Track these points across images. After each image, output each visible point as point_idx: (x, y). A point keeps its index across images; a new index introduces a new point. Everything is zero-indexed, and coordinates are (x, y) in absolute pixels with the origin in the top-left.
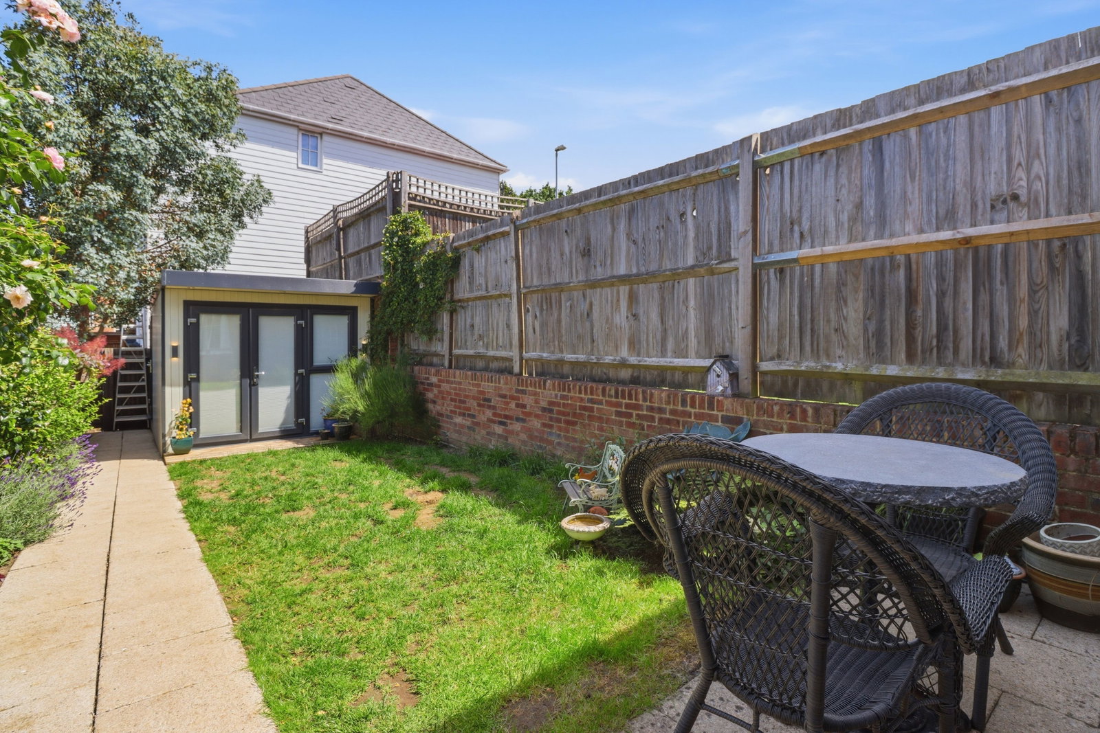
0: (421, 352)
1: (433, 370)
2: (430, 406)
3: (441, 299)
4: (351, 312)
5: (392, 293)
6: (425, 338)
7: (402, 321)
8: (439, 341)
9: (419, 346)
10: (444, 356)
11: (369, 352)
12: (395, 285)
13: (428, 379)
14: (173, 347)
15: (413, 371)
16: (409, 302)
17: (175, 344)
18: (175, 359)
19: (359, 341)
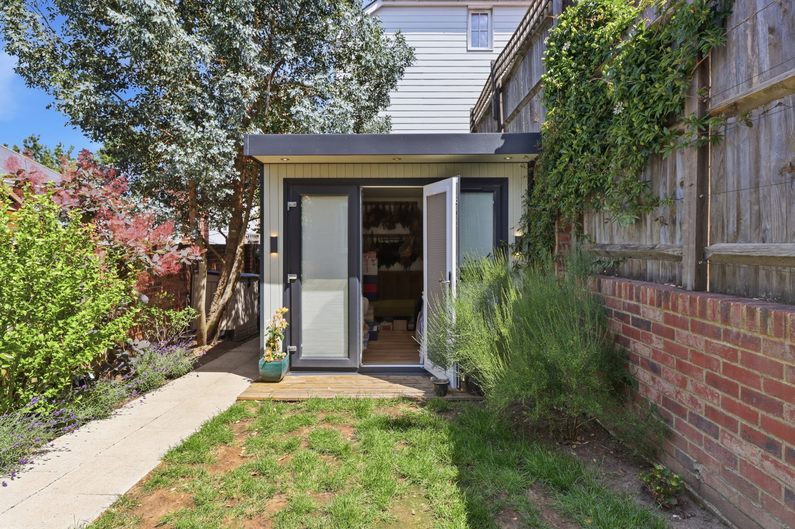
0: (617, 249)
1: (650, 292)
2: (644, 375)
3: (669, 119)
4: (499, 188)
5: (559, 141)
6: (628, 219)
7: (577, 191)
8: (663, 223)
9: (611, 237)
10: (679, 258)
11: (526, 249)
12: (565, 127)
13: (636, 310)
14: (272, 238)
15: (600, 290)
16: (593, 152)
17: (274, 235)
18: (274, 254)
19: (510, 231)
